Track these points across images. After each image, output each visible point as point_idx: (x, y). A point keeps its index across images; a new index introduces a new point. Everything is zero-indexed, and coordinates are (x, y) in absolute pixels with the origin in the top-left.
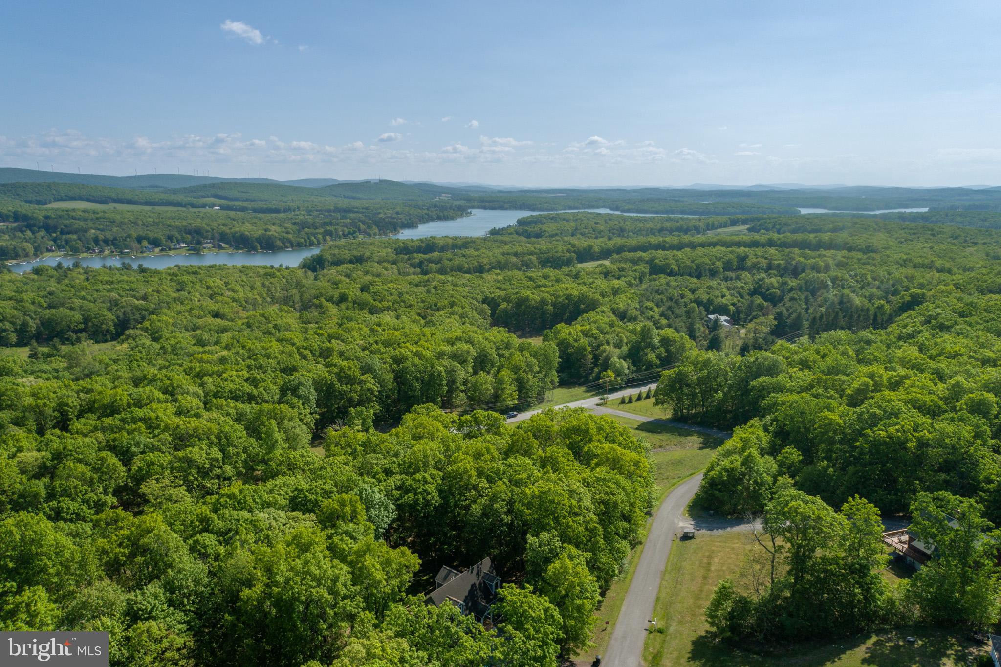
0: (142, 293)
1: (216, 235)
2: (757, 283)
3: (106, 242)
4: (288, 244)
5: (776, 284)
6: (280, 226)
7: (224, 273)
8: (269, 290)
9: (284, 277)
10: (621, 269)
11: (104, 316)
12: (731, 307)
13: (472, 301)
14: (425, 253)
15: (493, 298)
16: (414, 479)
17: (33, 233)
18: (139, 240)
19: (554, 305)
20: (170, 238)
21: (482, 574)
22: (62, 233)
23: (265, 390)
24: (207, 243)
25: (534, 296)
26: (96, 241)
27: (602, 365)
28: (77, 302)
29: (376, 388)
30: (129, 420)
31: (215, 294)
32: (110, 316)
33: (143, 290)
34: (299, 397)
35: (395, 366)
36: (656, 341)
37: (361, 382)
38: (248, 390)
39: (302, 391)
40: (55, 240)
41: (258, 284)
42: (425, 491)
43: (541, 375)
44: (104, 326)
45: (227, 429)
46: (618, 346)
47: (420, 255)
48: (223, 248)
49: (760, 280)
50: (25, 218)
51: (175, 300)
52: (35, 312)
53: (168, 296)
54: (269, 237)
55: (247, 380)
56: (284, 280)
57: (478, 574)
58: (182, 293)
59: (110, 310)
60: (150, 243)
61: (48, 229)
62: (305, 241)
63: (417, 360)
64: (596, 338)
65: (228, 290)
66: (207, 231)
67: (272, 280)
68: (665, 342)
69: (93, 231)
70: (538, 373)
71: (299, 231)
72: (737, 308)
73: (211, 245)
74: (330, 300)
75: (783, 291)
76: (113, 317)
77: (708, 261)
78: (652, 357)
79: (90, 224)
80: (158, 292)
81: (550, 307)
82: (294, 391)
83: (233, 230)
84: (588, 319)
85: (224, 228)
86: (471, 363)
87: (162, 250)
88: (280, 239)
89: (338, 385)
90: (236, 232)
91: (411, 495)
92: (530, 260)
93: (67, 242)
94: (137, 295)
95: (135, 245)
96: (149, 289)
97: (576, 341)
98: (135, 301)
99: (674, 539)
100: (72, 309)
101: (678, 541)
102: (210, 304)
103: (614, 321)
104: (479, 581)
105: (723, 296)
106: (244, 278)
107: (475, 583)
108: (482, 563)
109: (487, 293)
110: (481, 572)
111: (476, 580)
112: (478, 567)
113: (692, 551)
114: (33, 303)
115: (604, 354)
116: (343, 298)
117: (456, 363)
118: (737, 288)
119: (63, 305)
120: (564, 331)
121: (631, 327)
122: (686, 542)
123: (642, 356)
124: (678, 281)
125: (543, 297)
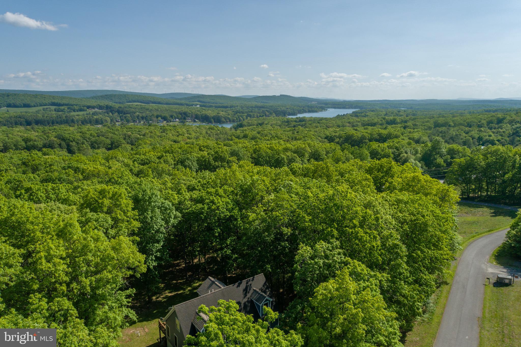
0: (143, 133)
1: (193, 115)
2: (514, 130)
3: (143, 118)
4: (228, 120)
6: (226, 112)
9: (218, 130)
11: (120, 141)
14: (298, 122)
15: (331, 137)
17: (113, 114)
18: (157, 117)
20: (172, 116)
21: (251, 291)
22: (124, 114)
25: (358, 135)
26: (138, 117)
28: (110, 135)
31: (180, 135)
36: (444, 150)
40: (120, 117)
41: (204, 132)
46: (414, 154)
48: (196, 122)
50: (111, 107)
51: (158, 136)
52: (89, 138)
53: (155, 134)
54: (219, 116)
56: (219, 132)
57: (246, 291)
58: (163, 133)
59: (125, 139)
60: (162, 119)
61: (119, 112)
62: (237, 119)
64: (398, 150)
66: (189, 114)
67: (212, 131)
68: (451, 152)
69: (138, 113)
71: (235, 114)
73: (190, 120)
76: (125, 143)
77: (476, 121)
78: (440, 161)
79: (137, 110)
83: (202, 113)
84: (393, 141)
85: (198, 112)
87: (167, 122)
88: (224, 118)
89: (212, 162)
90: (203, 114)
91: (199, 205)
92: (357, 125)
93: (125, 117)
94: (141, 133)
95: (155, 119)
96: (147, 131)
97: (383, 150)
98: (139, 136)
99: (487, 284)
100: (107, 138)
101: (492, 286)
102: (175, 138)
103: (410, 143)
104: (246, 300)
105: (490, 136)
106: (198, 129)
107: (241, 301)
108: (253, 280)
109: (328, 134)
110: (250, 289)
111: (242, 298)
112: (247, 283)
113: (513, 298)
114: (91, 135)
115: (403, 158)
116: (245, 136)
117: (295, 155)
118: (500, 132)
119: (103, 136)
120: (375, 145)
121: (423, 145)
122: (502, 288)
123: (433, 160)
124: (456, 128)
125: (362, 135)
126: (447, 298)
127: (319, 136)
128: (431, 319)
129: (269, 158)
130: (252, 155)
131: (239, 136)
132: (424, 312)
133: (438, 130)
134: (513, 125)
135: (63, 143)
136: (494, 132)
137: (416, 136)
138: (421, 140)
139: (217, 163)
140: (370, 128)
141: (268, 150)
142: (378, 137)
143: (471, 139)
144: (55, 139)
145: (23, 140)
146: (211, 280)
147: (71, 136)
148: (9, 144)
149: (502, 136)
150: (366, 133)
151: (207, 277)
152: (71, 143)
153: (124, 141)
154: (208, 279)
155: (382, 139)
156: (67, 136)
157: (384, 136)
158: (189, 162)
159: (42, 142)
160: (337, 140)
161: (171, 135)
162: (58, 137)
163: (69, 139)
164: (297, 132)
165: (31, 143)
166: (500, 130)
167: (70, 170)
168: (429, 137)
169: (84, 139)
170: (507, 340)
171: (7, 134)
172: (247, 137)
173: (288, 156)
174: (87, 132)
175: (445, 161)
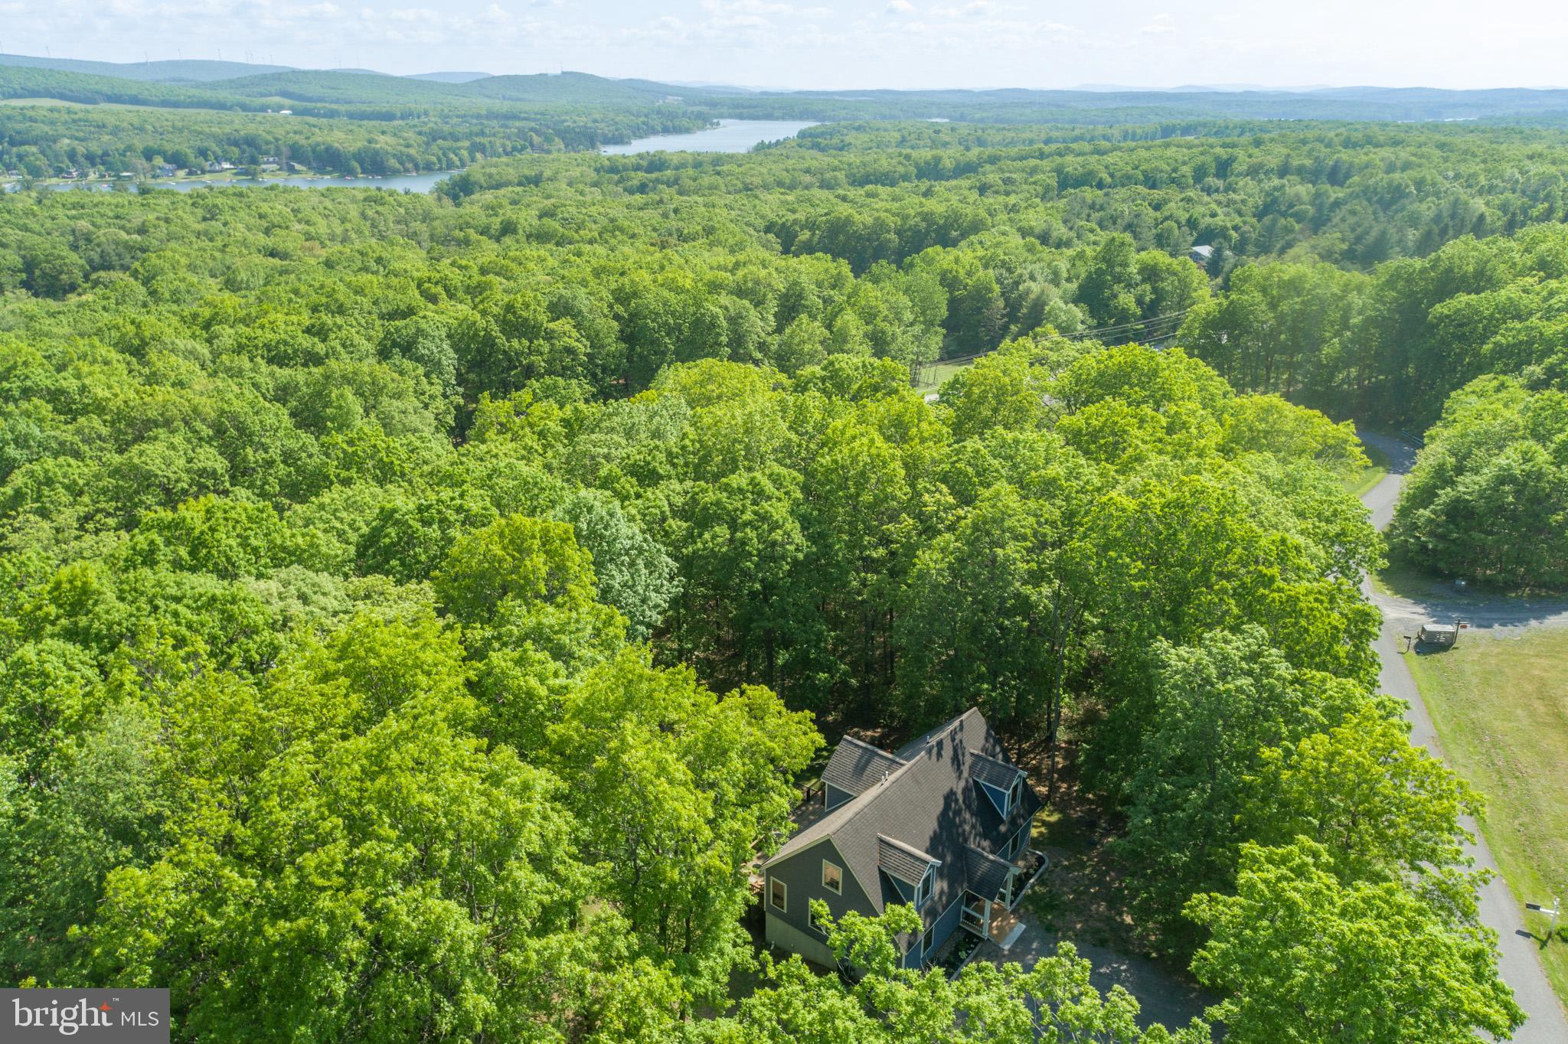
0: (137, 222)
1: (284, 149)
2: (1268, 194)
3: (91, 159)
4: (410, 166)
5: (1305, 198)
6: (395, 135)
7: (292, 197)
8: (373, 226)
9: (400, 205)
10: (1007, 181)
11: (63, 258)
12: (1234, 234)
13: (746, 228)
14: (649, 170)
15: (783, 224)
16: (726, 488)
18: (149, 154)
19: (899, 232)
20: (203, 153)
21: (968, 760)
22: (13, 143)
23: (344, 346)
24: (268, 162)
25: (863, 219)
26: (72, 156)
27: (1026, 317)
28: (13, 235)
29: (582, 348)
30: (17, 394)
31: (274, 226)
32: (73, 257)
33: (137, 217)
34: (419, 359)
35: (620, 309)
36: (1133, 269)
37: (550, 336)
38: (305, 344)
39: (424, 347)
41: (354, 212)
42: (764, 518)
43: (917, 329)
44: (64, 277)
45: (238, 406)
46: (1055, 280)
47: (640, 174)
48: (298, 172)
49: (1275, 189)
51: (198, 235)
53: (186, 227)
54: (376, 153)
55: (308, 331)
56: (401, 209)
57: (957, 761)
58: (213, 223)
59: (74, 247)
60: (167, 160)
62: (439, 160)
63: (666, 293)
64: (1010, 270)
65: (299, 221)
66: (267, 143)
67: (380, 208)
68: (1151, 274)
69: (66, 141)
70: (912, 324)
71: (428, 144)
72: (1242, 235)
73: (275, 167)
74: (484, 231)
75: (1319, 208)
76: (82, 262)
77: (1165, 167)
78: (1126, 300)
79: (61, 130)
80: (167, 221)
81: (892, 236)
82: (408, 349)
83: (312, 141)
84: (981, 243)
85: (297, 137)
86: (772, 306)
87: (190, 173)
88: (394, 156)
90: (318, 144)
91: (723, 531)
92: (836, 178)
93: (20, 158)
94: (128, 225)
95: (141, 163)
96: (151, 217)
97: (969, 274)
98: (123, 235)
99: (1404, 650)
101: (1412, 652)
102: (262, 240)
103: (1033, 245)
104: (962, 784)
105: (1214, 215)
106: (328, 203)
107: (954, 789)
108: (962, 727)
109: (772, 216)
110: (964, 754)
111: (955, 781)
112: (953, 737)
113: (1475, 680)
115: (1032, 296)
116: (508, 229)
117: (746, 303)
118: (1235, 202)
120: (943, 258)
122: (1437, 656)
123: (1109, 299)
124: (1122, 192)
125: (878, 218)
127: (747, 224)
129: (673, 314)
130: (611, 306)
133: (1084, 201)
134: (1260, 181)
136: (1219, 203)
137: (1033, 220)
138: (1055, 234)
140: (883, 191)
142: (924, 224)
143: (1175, 225)
146: (857, 746)
149: (1240, 214)
150: (886, 211)
151: (841, 738)
154: (842, 743)
157: (942, 222)
158: (428, 343)
160: (805, 236)
161: (240, 227)
166: (1232, 195)
168: (1065, 222)
170: (1511, 782)
173: (726, 309)
175: (1139, 302)
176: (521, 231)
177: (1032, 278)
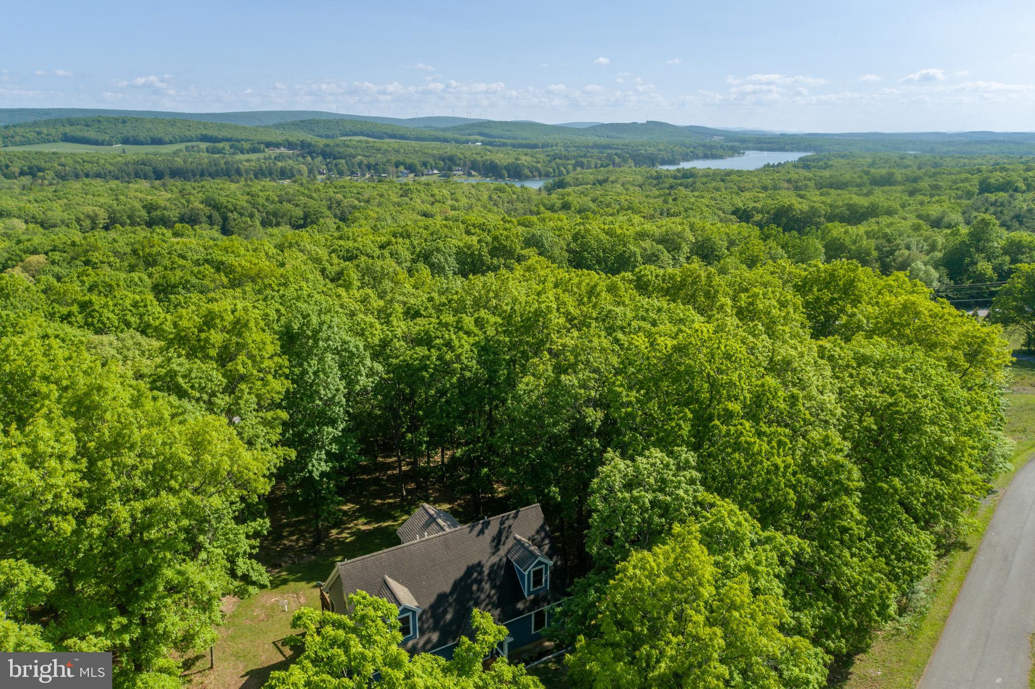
0: (366, 196)
1: (468, 163)
3: (369, 167)
4: (536, 174)
6: (532, 156)
7: (453, 186)
8: (495, 204)
9: (514, 193)
10: (935, 188)
11: (321, 213)
14: (679, 179)
15: (745, 210)
17: (313, 158)
18: (397, 165)
20: (425, 164)
21: (510, 543)
22: (334, 159)
24: (458, 170)
25: (802, 207)
26: (360, 164)
28: (303, 200)
31: (437, 201)
35: (574, 246)
36: (997, 245)
39: (435, 258)
40: (327, 165)
41: (485, 197)
46: (926, 251)
48: (473, 176)
50: (310, 145)
53: (389, 200)
54: (518, 165)
56: (515, 196)
57: (497, 541)
58: (405, 198)
59: (330, 208)
60: (406, 168)
61: (325, 155)
62: (554, 171)
66: (460, 159)
67: (501, 195)
68: (1013, 248)
69: (360, 157)
71: (550, 162)
73: (461, 173)
74: (551, 208)
78: (985, 267)
79: (359, 151)
83: (485, 158)
84: (878, 222)
85: (476, 156)
87: (415, 175)
88: (528, 168)
89: (487, 258)
90: (487, 160)
92: (807, 185)
94: (361, 197)
95: (392, 169)
96: (375, 193)
97: (855, 242)
98: (357, 202)
100: (297, 205)
102: (426, 207)
103: (920, 225)
104: (495, 559)
106: (473, 191)
107: (483, 562)
108: (515, 517)
109: (741, 205)
110: (507, 538)
111: (487, 556)
112: (502, 523)
114: (267, 199)
115: (900, 259)
116: (566, 207)
117: (660, 247)
119: (289, 201)
120: (837, 230)
121: (949, 231)
123: (968, 265)
124: (1030, 196)
125: (813, 207)
126: (961, 581)
127: (719, 209)
128: (915, 630)
129: (604, 251)
130: (568, 245)
131: (554, 205)
132: (902, 611)
133: (987, 200)
135: (216, 215)
137: (934, 210)
138: (946, 220)
139: (495, 261)
140: (833, 191)
141: (603, 236)
142: (848, 212)
144: (201, 206)
145: (143, 207)
146: (427, 512)
147: (230, 200)
148: (118, 215)
150: (823, 203)
151: (420, 504)
152: (230, 214)
153: (328, 213)
154: (420, 508)
155: (855, 216)
156: (223, 200)
157: (861, 211)
158: (439, 256)
159: (177, 211)
160: (758, 217)
161: (418, 201)
162: (207, 202)
163: (226, 207)
164: (674, 200)
165: (158, 213)
167: (207, 266)
168: (963, 213)
169: (254, 207)
171: (116, 195)
172: (569, 208)
173: (645, 250)
174: (261, 194)
175: (996, 269)
176: (573, 209)
177: (908, 248)
